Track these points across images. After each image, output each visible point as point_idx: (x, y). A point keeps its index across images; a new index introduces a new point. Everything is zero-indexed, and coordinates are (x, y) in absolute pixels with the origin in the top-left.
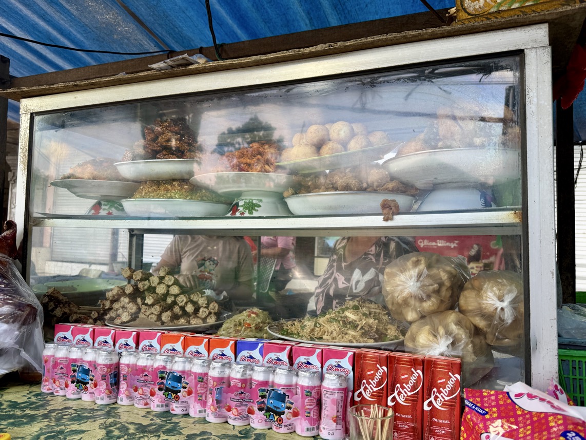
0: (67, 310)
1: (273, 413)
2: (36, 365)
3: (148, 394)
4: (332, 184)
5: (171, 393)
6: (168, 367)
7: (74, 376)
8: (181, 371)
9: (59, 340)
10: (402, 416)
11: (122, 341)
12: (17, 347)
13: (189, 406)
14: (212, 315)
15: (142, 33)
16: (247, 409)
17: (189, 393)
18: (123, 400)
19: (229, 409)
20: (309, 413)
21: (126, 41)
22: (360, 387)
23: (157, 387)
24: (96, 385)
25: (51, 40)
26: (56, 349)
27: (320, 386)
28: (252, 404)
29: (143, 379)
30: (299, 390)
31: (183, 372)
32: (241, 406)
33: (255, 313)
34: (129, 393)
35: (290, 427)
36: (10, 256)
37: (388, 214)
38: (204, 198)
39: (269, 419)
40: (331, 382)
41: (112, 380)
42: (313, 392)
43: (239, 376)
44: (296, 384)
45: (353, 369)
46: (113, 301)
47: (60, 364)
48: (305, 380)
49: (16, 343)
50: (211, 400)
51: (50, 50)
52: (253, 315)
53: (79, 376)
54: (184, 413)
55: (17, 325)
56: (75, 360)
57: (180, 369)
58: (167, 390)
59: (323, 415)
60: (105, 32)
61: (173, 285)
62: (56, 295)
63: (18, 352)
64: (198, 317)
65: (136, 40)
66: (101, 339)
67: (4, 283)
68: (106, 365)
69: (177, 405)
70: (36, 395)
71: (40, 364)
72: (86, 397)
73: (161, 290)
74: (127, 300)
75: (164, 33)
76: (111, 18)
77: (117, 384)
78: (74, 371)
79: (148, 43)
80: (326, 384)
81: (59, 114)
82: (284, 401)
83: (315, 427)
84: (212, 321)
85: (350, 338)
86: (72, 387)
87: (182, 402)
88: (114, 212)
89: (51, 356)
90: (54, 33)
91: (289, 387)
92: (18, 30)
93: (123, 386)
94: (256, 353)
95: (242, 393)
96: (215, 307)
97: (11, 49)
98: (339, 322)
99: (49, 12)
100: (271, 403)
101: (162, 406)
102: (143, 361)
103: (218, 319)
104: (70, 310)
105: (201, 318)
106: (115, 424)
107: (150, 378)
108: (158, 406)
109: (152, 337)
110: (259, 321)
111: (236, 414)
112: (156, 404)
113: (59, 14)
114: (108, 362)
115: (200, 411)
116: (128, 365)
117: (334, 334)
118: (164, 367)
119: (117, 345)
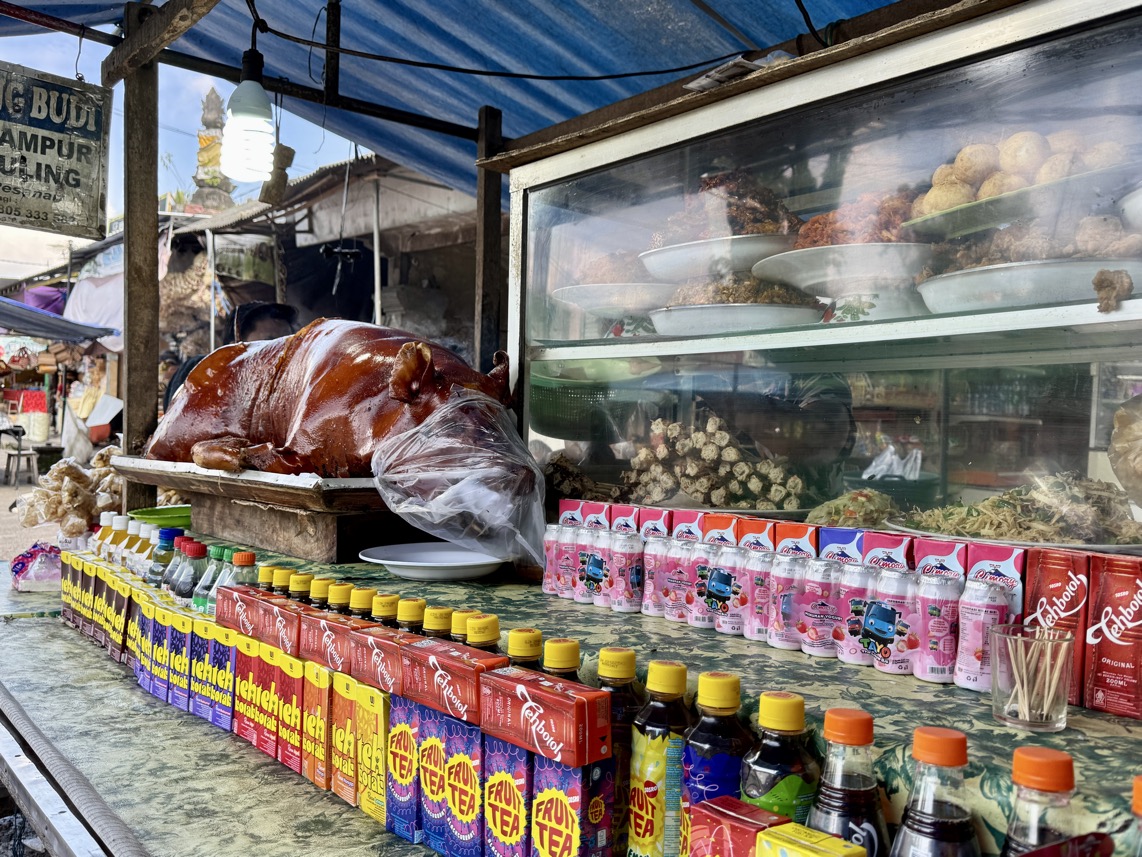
0: (578, 485)
1: (873, 640)
2: (535, 556)
3: (684, 601)
4: (1001, 252)
5: (717, 599)
6: (711, 561)
7: (583, 570)
8: (730, 568)
9: (565, 521)
10: (1115, 664)
11: (648, 524)
12: (510, 526)
13: (743, 623)
14: (792, 498)
15: (708, 27)
16: (832, 631)
17: (743, 602)
18: (649, 609)
19: (803, 629)
20: (936, 643)
21: (681, 46)
22: (1035, 611)
23: (696, 590)
24: (611, 584)
25: (563, 69)
26: (559, 531)
27: (957, 602)
28: (839, 624)
29: (676, 577)
30: (919, 606)
31: (733, 569)
32: (821, 625)
33: (866, 496)
34: (658, 597)
35: (903, 665)
36: (501, 401)
37: (1108, 298)
38: (775, 299)
39: (868, 650)
40: (976, 595)
41: (634, 578)
42: (943, 609)
43: (818, 578)
44: (915, 598)
45: (1023, 579)
46: (640, 472)
47: (566, 552)
48: (929, 589)
49: (510, 520)
50: (774, 614)
51: (563, 87)
52: (863, 499)
53: (590, 569)
54: (735, 632)
55: (509, 494)
56: (584, 548)
57: (730, 564)
58: (710, 595)
59: (959, 649)
60: (647, 36)
61: (727, 446)
62: (564, 464)
63: (512, 534)
64: (769, 500)
65: (698, 41)
66: (620, 520)
67: (493, 437)
68: (624, 555)
69: (726, 619)
70: (536, 595)
71: (541, 554)
72: (599, 601)
73: (709, 453)
74: (659, 469)
75: (747, 20)
76: (655, 10)
77: (641, 584)
78: (584, 563)
79: (720, 42)
80: (965, 598)
81: (561, 186)
82: (892, 622)
83: (947, 668)
84: (791, 506)
85: (1034, 534)
86: (581, 585)
87: (732, 615)
88: (642, 333)
89: (554, 542)
90: (568, 56)
91: (900, 599)
92: (514, 62)
93: (649, 587)
94: (851, 549)
95: (823, 604)
96: (796, 485)
97: (506, 96)
98: (1015, 507)
99: (558, 21)
100: (872, 623)
101: (704, 619)
102: (676, 550)
103: (801, 506)
104: (582, 485)
105: (773, 502)
106: (633, 631)
107: (686, 576)
108: (697, 619)
109: (690, 519)
110: (872, 508)
111: (814, 637)
112: (695, 616)
113: (572, 21)
114: (627, 550)
115: (760, 631)
116: (655, 557)
117: (1005, 527)
118: (706, 562)
119: (642, 530)
